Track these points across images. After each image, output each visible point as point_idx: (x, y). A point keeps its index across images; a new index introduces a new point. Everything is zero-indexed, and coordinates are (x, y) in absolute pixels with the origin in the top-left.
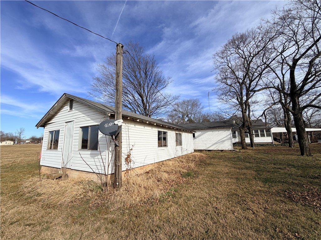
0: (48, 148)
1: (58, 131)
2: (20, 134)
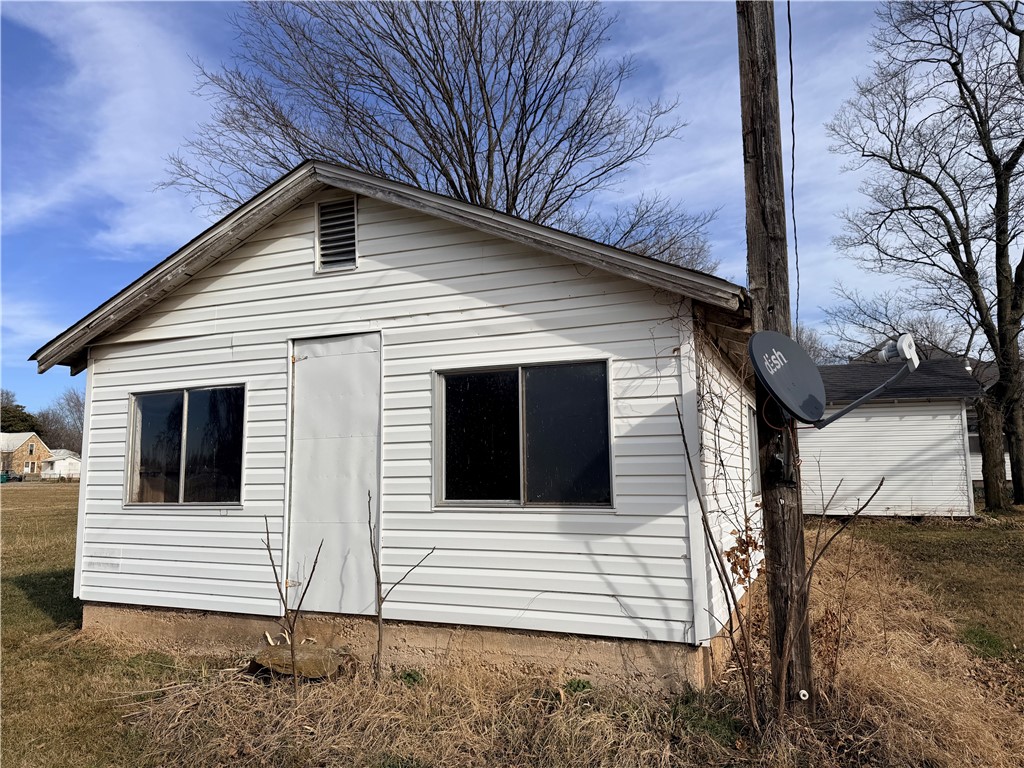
0: (131, 500)
1: (233, 393)
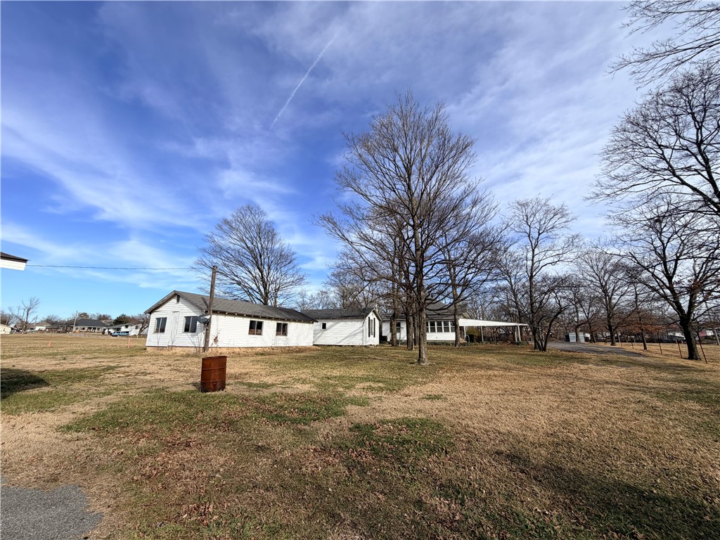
1: (166, 318)
2: (28, 310)
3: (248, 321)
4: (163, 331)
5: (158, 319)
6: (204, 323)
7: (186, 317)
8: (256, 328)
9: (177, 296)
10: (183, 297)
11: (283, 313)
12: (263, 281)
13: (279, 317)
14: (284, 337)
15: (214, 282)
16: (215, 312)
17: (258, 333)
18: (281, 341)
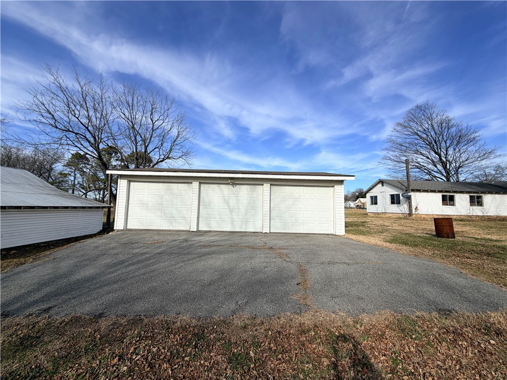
1: (377, 196)
3: (440, 195)
4: (376, 203)
5: (372, 197)
6: (407, 198)
7: (391, 195)
8: (448, 200)
9: (382, 182)
10: (386, 183)
11: (474, 187)
12: (442, 162)
13: (471, 190)
14: (480, 208)
15: (408, 170)
16: (413, 190)
17: (451, 204)
18: (477, 211)
